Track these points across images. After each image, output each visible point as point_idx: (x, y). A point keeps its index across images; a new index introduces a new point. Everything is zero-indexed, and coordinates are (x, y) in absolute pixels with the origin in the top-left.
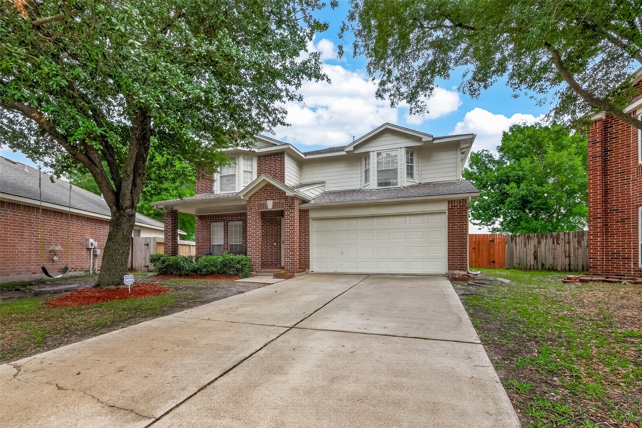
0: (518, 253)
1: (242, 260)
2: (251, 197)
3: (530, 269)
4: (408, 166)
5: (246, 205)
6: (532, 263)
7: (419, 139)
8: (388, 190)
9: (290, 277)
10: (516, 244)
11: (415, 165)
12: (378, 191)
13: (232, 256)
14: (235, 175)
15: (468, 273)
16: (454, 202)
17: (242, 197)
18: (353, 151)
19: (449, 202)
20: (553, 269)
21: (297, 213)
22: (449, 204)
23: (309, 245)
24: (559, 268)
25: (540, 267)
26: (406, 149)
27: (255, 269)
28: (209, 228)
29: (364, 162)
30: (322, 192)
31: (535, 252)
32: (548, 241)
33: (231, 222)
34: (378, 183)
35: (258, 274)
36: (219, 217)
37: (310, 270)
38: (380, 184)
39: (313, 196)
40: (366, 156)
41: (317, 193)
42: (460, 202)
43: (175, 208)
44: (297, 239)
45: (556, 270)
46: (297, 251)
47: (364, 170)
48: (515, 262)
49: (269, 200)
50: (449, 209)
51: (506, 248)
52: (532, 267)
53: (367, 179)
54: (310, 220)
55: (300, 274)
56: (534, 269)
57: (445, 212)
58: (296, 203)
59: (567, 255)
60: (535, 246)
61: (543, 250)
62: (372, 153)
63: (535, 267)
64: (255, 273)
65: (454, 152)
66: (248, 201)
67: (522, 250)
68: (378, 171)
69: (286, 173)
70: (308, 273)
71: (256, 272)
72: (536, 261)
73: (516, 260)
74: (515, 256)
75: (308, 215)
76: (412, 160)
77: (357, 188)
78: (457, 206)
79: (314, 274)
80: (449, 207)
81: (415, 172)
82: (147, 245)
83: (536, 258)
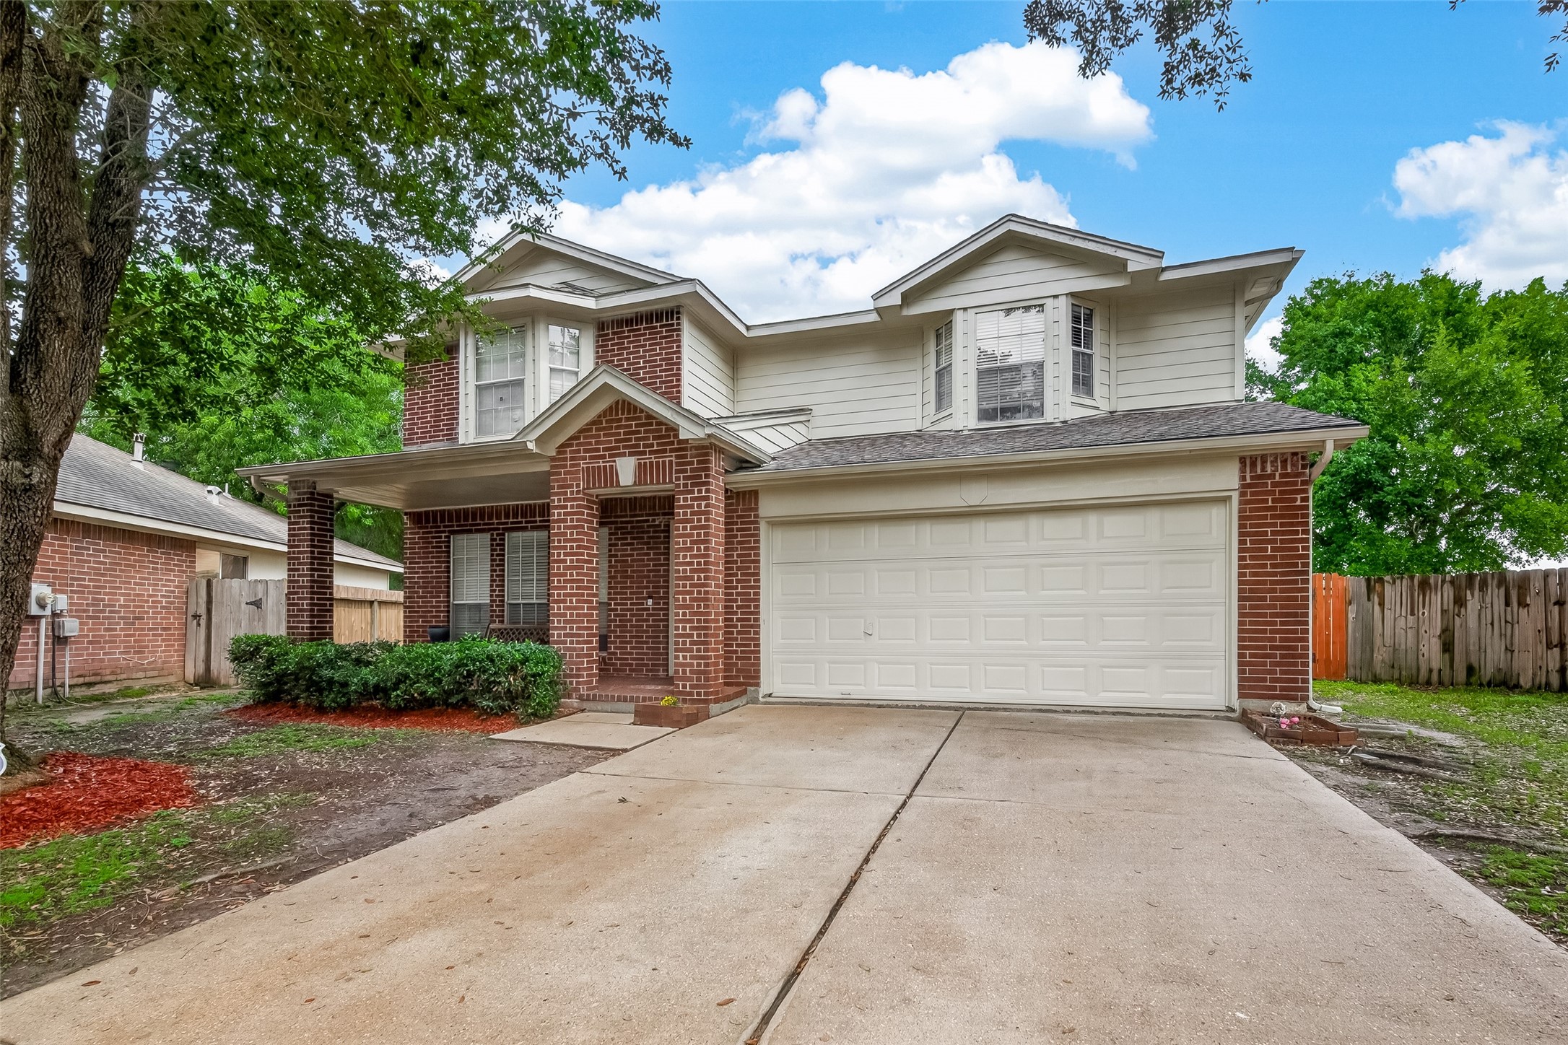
0: (1388, 632)
1: (525, 661)
2: (562, 446)
3: (1429, 683)
4: (1076, 354)
5: (549, 473)
6: (1436, 664)
7: (1117, 267)
8: (1013, 432)
9: (692, 720)
10: (1382, 604)
11: (1097, 351)
12: (982, 436)
13: (493, 647)
14: (520, 383)
15: (1310, 708)
16: (1264, 462)
17: (531, 446)
18: (901, 306)
19: (1242, 460)
20: (1505, 684)
21: (717, 501)
22: (1243, 470)
23: (757, 607)
24: (1525, 682)
25: (1461, 675)
26: (1071, 301)
27: (577, 690)
28: (445, 552)
29: (932, 348)
30: (801, 440)
31: (1444, 631)
32: (1488, 600)
33: (515, 534)
34: (980, 410)
35: (586, 705)
36: (474, 518)
37: (763, 690)
38: (985, 415)
39: (771, 450)
40: (942, 325)
41: (787, 444)
42: (1284, 462)
43: (322, 487)
44: (716, 587)
45: (1517, 686)
46: (717, 628)
47: (932, 370)
48: (1378, 657)
49: (623, 455)
50: (1244, 487)
51: (1351, 616)
52: (1435, 677)
53: (942, 398)
54: (763, 526)
55: (727, 705)
56: (1441, 683)
57: (1226, 500)
58: (716, 464)
59: (1555, 640)
60: (1443, 612)
61: (1472, 622)
62: (959, 317)
63: (1446, 673)
64: (574, 702)
65: (1226, 311)
66: (553, 459)
67: (1401, 622)
68: (981, 373)
69: (686, 378)
70: (755, 701)
71: (581, 698)
72: (1447, 656)
73: (1380, 656)
74: (1378, 641)
75: (756, 509)
76: (1089, 335)
77: (911, 427)
78: (1272, 476)
79: (772, 703)
80: (1243, 478)
81: (1098, 377)
82: (257, 604)
83: (1447, 647)
